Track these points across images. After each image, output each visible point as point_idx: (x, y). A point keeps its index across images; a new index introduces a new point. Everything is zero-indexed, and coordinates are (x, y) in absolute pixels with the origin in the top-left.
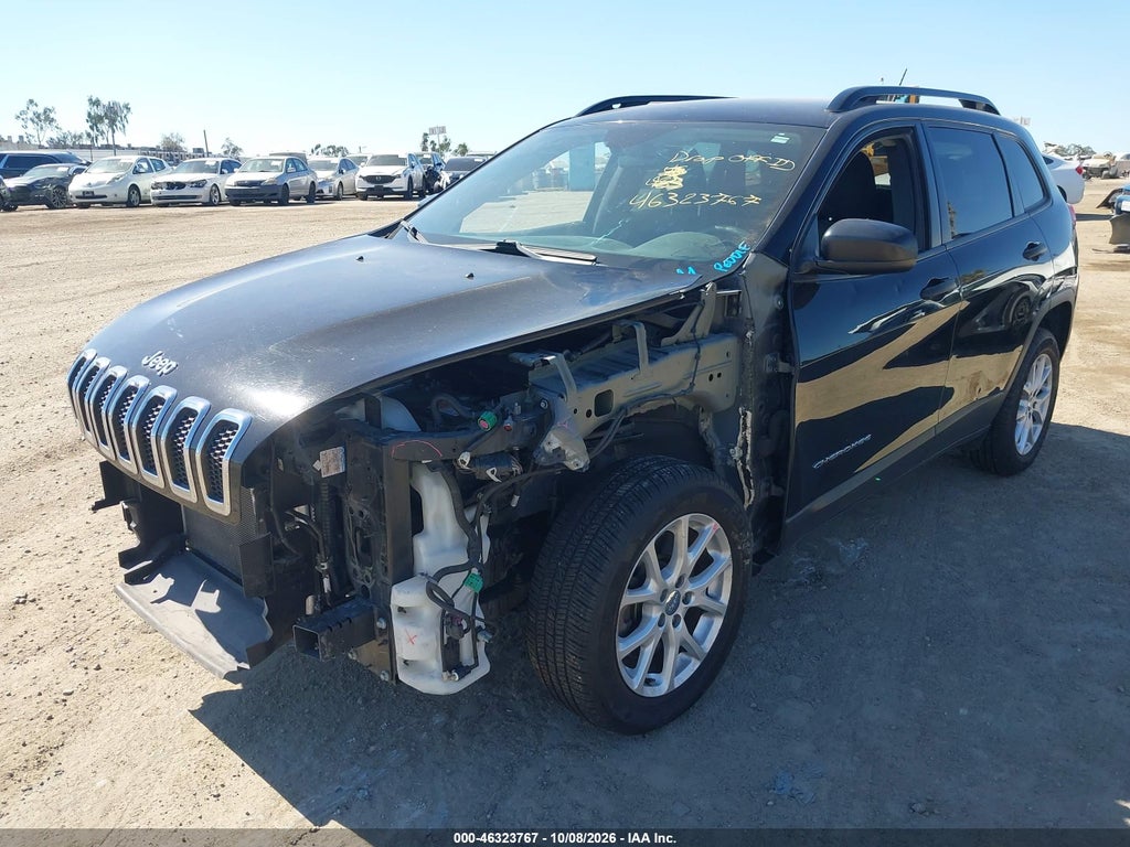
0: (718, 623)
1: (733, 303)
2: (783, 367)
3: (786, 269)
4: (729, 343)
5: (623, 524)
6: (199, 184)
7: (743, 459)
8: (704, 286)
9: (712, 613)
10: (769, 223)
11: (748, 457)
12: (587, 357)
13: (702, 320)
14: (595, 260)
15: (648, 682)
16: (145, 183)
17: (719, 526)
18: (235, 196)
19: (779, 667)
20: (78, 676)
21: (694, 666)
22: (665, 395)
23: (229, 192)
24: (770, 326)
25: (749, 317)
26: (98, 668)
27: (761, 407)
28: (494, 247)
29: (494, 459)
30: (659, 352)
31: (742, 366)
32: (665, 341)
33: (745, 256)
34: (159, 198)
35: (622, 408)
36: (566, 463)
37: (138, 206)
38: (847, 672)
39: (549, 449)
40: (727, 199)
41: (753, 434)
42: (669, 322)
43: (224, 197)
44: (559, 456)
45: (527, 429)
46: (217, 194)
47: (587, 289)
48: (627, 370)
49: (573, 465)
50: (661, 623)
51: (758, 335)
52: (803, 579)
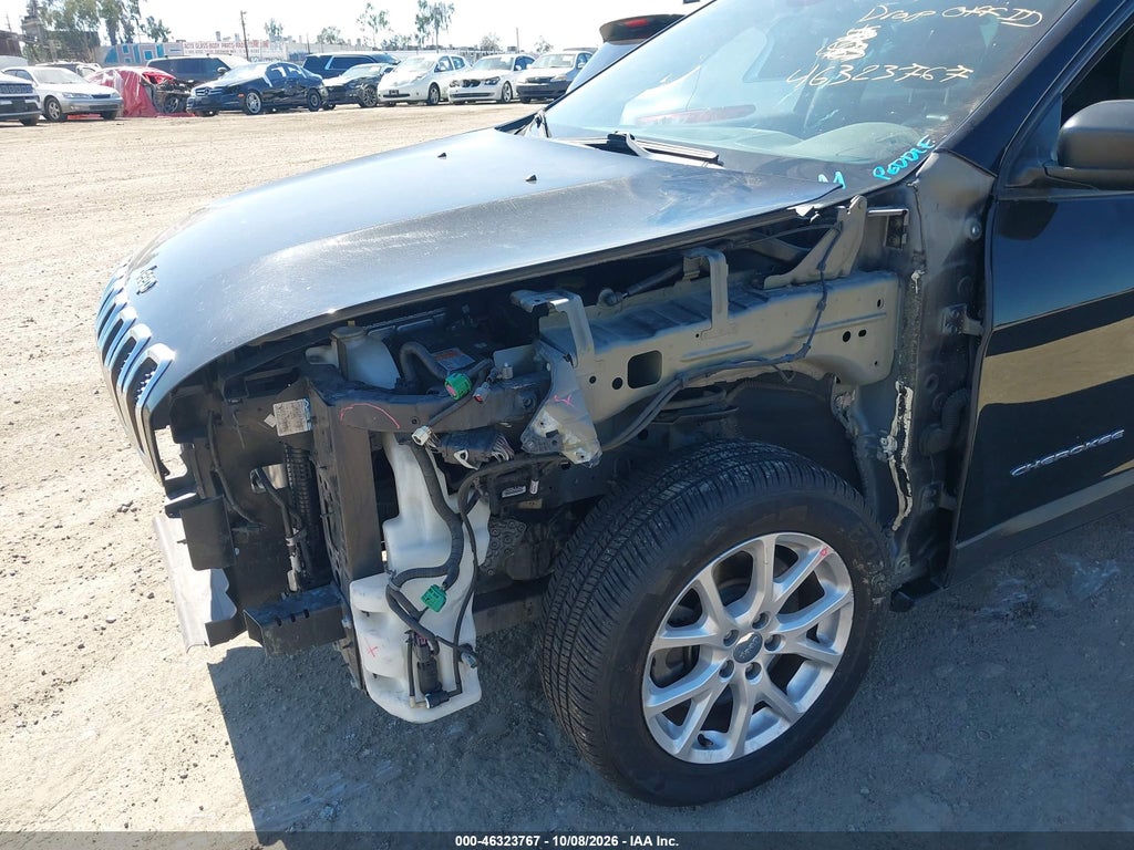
0: (825, 677)
1: (895, 227)
2: (970, 326)
3: (989, 180)
4: (884, 288)
5: (657, 541)
6: (493, 82)
7: (897, 454)
8: (847, 202)
9: (818, 664)
10: (974, 107)
11: (904, 453)
12: (636, 301)
13: (840, 253)
14: (714, 161)
15: (703, 743)
16: (444, 81)
17: (831, 550)
18: (526, 93)
19: (924, 739)
20: (129, 602)
21: (780, 728)
22: (758, 360)
23: (520, 89)
24: (954, 265)
25: (919, 249)
26: (151, 596)
27: (931, 383)
28: (604, 142)
29: (469, 438)
30: (758, 296)
31: (904, 322)
32: (771, 281)
33: (923, 157)
34: (456, 96)
35: (677, 376)
36: (565, 453)
37: (437, 104)
38: (1024, 766)
39: (542, 431)
40: (922, 71)
41: (916, 422)
42: (786, 251)
43: (515, 94)
44: (554, 442)
45: (520, 399)
46: (509, 91)
47: (672, 200)
48: (691, 323)
49: (574, 457)
50: (725, 672)
51: (930, 277)
52: (1004, 611)
